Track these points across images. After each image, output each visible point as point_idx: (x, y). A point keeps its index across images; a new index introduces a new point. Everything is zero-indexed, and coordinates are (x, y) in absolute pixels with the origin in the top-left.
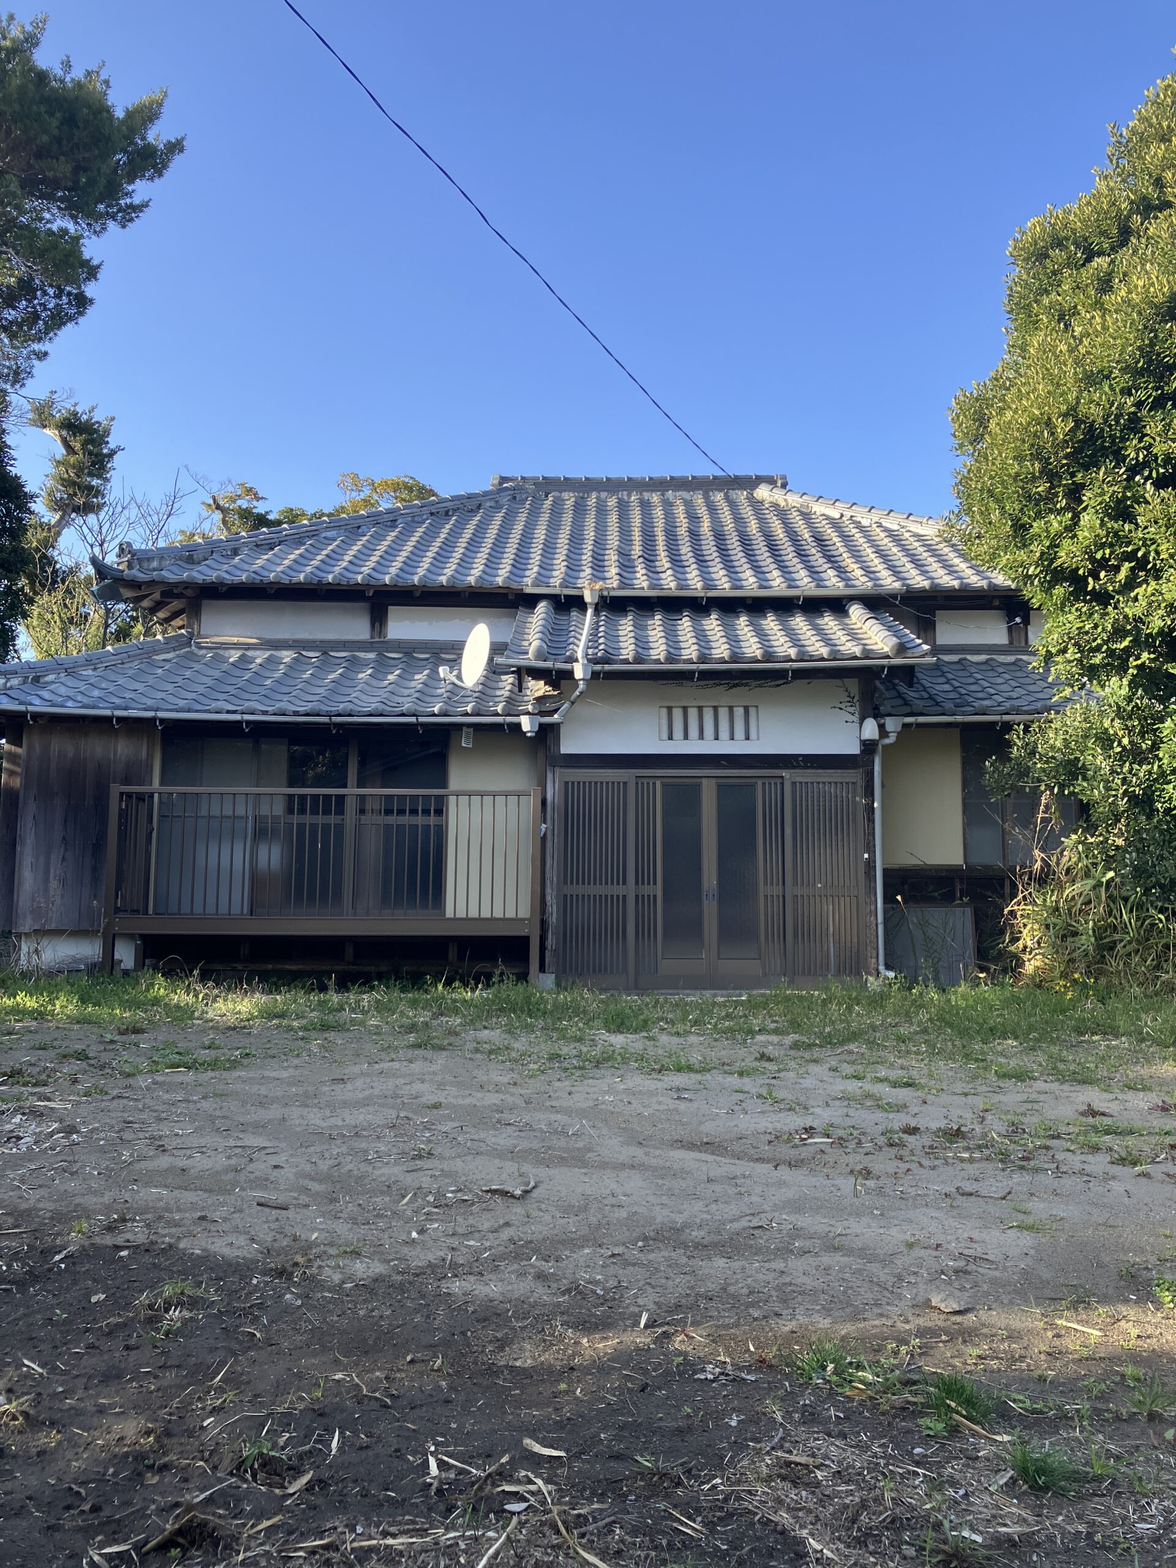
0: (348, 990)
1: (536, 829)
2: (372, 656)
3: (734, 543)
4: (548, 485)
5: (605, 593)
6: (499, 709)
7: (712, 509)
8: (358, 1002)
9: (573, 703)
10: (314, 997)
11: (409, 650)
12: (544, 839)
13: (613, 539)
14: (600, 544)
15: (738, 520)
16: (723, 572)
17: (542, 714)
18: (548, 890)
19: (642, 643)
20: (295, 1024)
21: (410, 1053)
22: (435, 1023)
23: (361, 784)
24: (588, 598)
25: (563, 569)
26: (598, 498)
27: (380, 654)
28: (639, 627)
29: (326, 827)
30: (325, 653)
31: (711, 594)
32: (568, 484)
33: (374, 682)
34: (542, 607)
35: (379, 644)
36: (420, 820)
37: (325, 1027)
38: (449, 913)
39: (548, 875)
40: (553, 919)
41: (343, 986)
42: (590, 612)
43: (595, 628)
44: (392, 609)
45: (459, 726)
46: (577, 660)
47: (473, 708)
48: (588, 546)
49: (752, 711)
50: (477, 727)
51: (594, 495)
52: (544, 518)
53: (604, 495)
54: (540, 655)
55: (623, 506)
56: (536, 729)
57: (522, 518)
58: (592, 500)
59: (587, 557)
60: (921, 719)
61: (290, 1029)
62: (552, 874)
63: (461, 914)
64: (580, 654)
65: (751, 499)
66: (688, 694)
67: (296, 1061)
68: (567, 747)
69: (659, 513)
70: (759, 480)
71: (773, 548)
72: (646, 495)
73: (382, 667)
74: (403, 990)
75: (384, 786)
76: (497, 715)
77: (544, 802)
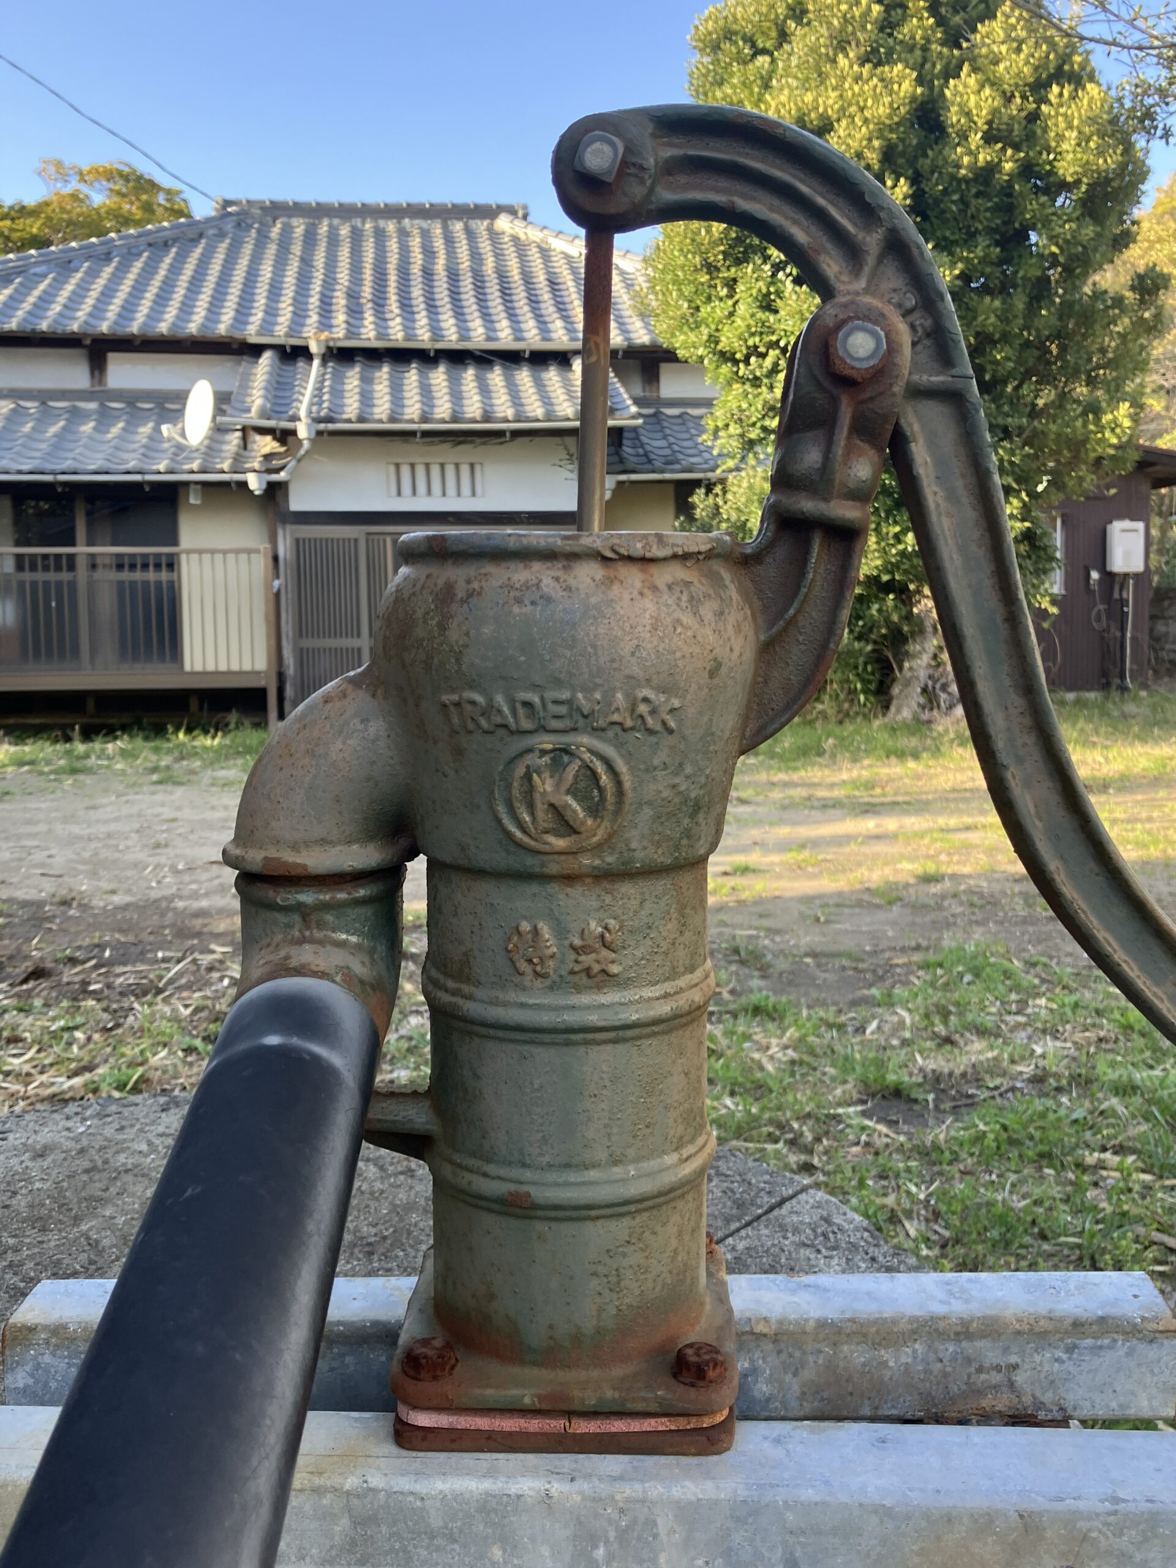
0: (92, 741)
1: (268, 586)
2: (93, 406)
3: (467, 284)
4: (276, 210)
5: (331, 344)
6: (226, 466)
7: (449, 241)
8: (103, 750)
9: (299, 461)
10: (60, 747)
11: (131, 398)
12: (277, 595)
13: (343, 276)
14: (329, 283)
15: (476, 256)
16: (452, 321)
17: (269, 471)
18: (284, 644)
19: (366, 398)
20: (46, 769)
21: (153, 788)
22: (176, 766)
23: (90, 543)
24: (314, 348)
25: (289, 316)
26: (330, 226)
27: (102, 405)
28: (366, 380)
29: (59, 584)
30: (44, 403)
31: (440, 346)
32: (298, 209)
33: (98, 436)
34: (267, 357)
35: (100, 394)
36: (151, 576)
37: (74, 771)
38: (187, 667)
39: (284, 630)
40: (291, 670)
41: (88, 735)
42: (316, 363)
43: (321, 381)
44: (111, 356)
45: (186, 484)
46: (299, 419)
47: (201, 465)
48: (316, 287)
49: (478, 468)
50: (205, 484)
51: (326, 222)
52: (272, 249)
53: (336, 221)
54: (264, 414)
55: (357, 236)
56: (264, 486)
57: (248, 249)
58: (323, 229)
59: (314, 301)
60: (634, 477)
61: (41, 773)
62: (287, 628)
63: (198, 667)
64: (303, 413)
65: (490, 230)
66: (416, 452)
67: (52, 796)
68: (298, 502)
69: (393, 245)
70: (501, 209)
71: (506, 293)
72: (382, 223)
73: (105, 418)
74: (146, 739)
75: (114, 544)
76: (223, 472)
77: (276, 559)
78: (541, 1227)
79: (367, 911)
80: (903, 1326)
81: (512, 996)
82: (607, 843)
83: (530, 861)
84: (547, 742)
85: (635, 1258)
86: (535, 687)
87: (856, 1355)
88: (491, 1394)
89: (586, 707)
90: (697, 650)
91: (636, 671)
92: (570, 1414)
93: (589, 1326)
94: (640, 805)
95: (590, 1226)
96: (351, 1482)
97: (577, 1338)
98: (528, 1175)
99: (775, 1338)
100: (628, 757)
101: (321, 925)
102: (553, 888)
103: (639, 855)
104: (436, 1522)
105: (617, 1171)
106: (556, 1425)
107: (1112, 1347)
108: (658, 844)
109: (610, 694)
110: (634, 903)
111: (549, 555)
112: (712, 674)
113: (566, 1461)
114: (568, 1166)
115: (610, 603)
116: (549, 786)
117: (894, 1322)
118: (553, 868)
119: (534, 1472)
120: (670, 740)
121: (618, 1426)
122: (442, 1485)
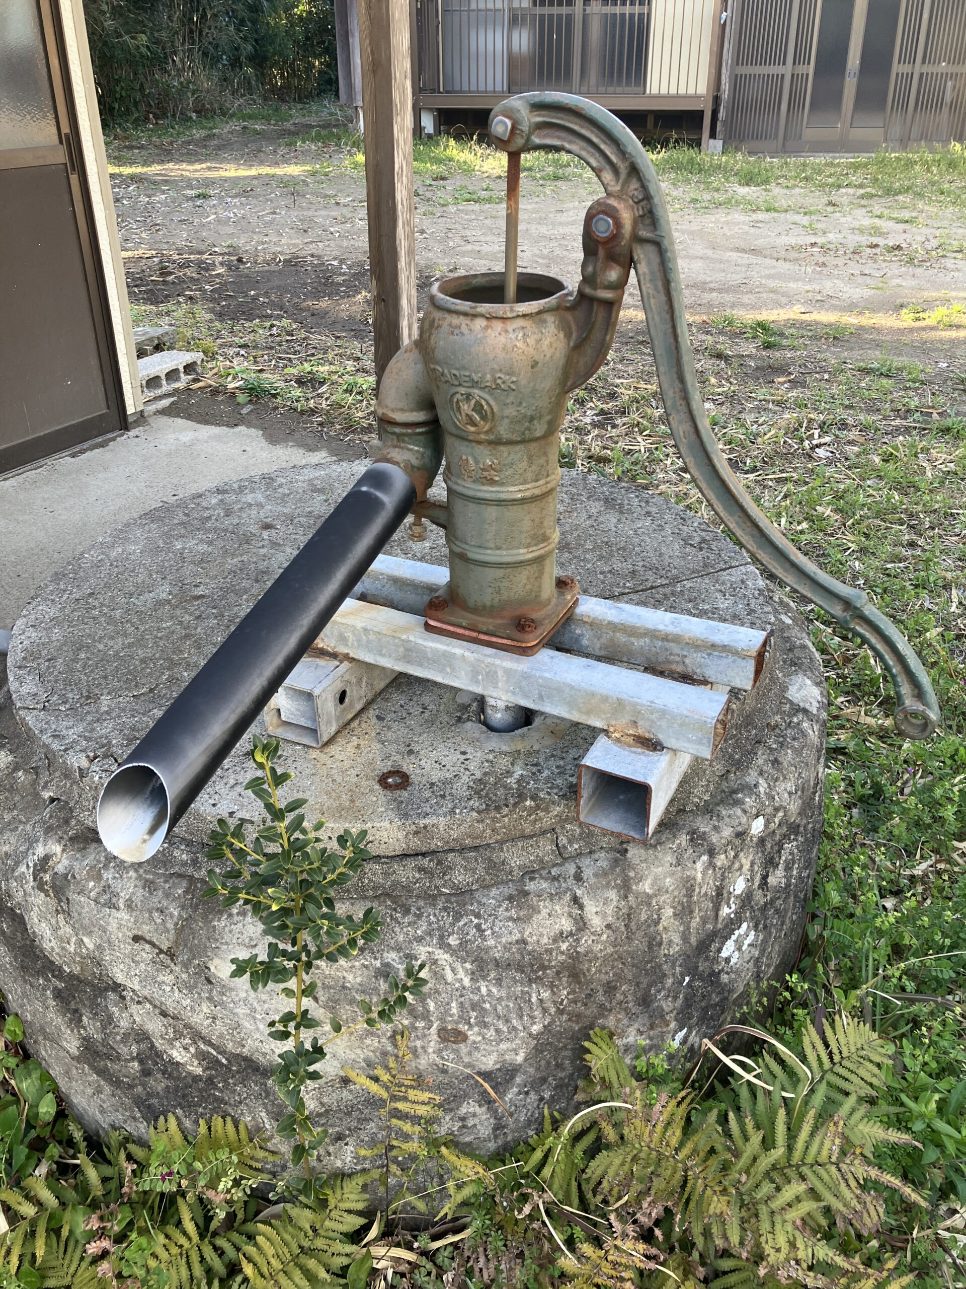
1: (717, 17)
10: (551, 156)
12: (723, 26)
18: (724, 70)
20: (539, 175)
29: (560, 17)
36: (627, 9)
37: (556, 178)
38: (648, 91)
39: (724, 57)
40: (725, 95)
61: (535, 179)
62: (727, 56)
63: (655, 92)
67: (537, 199)
78: (472, 566)
79: (421, 438)
80: (642, 631)
81: (460, 482)
82: (490, 431)
83: (463, 434)
84: (462, 390)
85: (506, 583)
86: (457, 369)
87: (622, 638)
88: (453, 619)
89: (476, 379)
90: (524, 358)
91: (495, 366)
92: (480, 632)
93: (488, 603)
94: (503, 418)
95: (487, 569)
96: (404, 637)
97: (484, 607)
98: (467, 547)
99: (591, 624)
100: (495, 399)
101: (404, 441)
102: (474, 444)
103: (505, 436)
104: (430, 655)
105: (498, 552)
106: (475, 634)
107: (726, 657)
108: (513, 433)
109: (484, 375)
110: (506, 454)
111: (465, 314)
112: (532, 367)
113: (474, 647)
114: (480, 547)
115: (485, 337)
116: (466, 407)
117: (639, 628)
118: (471, 438)
119: (462, 647)
120: (513, 393)
121: (494, 639)
122: (430, 644)
